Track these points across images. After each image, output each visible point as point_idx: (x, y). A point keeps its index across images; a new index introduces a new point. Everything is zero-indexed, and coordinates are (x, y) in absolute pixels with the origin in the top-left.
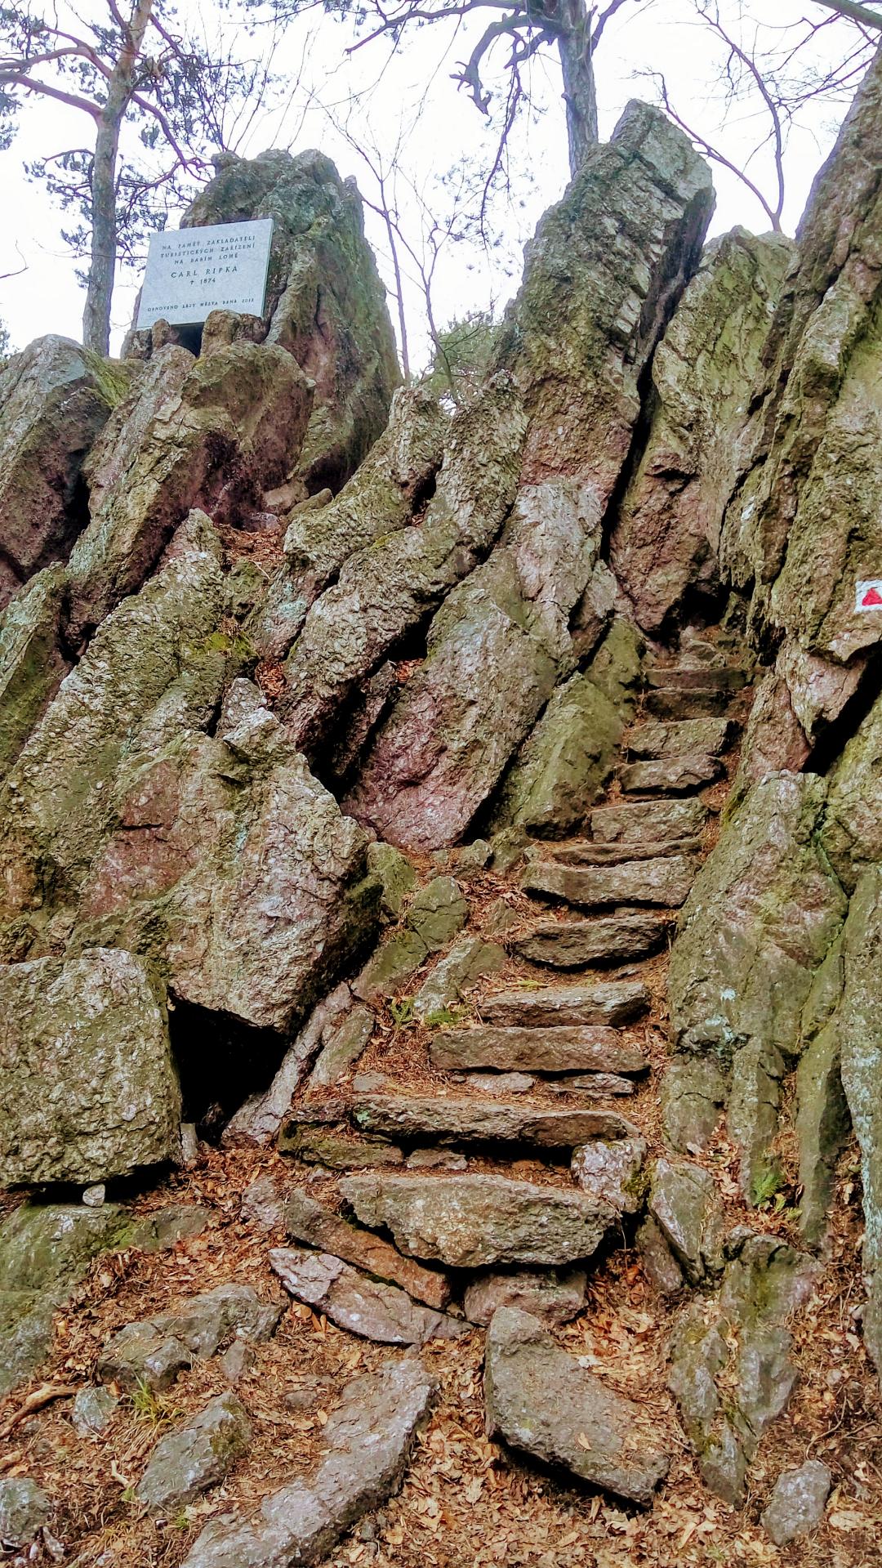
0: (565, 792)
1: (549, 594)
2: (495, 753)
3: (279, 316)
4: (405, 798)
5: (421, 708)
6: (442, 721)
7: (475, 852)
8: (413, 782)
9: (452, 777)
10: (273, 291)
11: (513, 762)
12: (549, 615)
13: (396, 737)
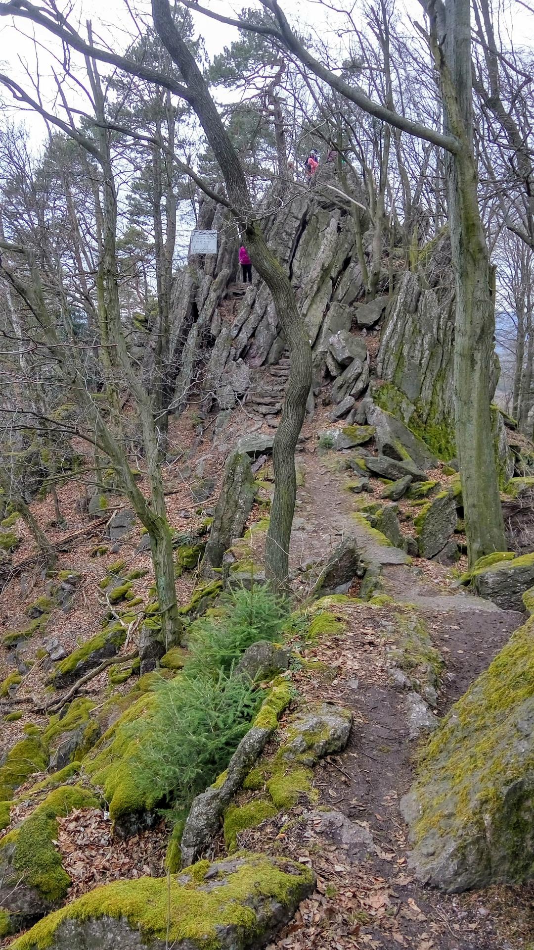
0: (275, 358)
1: (273, 324)
2: (265, 353)
3: (220, 253)
4: (253, 360)
5: (255, 347)
6: (258, 349)
7: (263, 368)
8: (254, 357)
9: (259, 357)
10: (218, 247)
11: (268, 354)
12: (273, 327)
13: (251, 351)
